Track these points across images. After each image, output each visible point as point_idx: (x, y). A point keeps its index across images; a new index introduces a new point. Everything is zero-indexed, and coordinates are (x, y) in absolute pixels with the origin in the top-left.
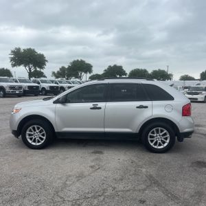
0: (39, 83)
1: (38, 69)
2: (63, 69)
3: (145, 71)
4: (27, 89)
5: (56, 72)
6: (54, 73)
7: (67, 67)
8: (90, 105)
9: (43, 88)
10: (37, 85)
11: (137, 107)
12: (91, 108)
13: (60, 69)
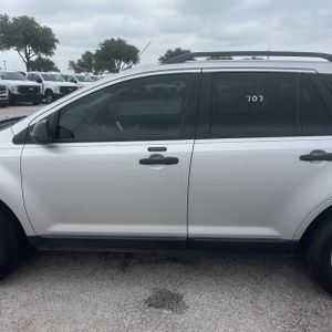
0: (40, 81)
1: (44, 56)
2: (87, 56)
4: (16, 92)
5: (76, 62)
6: (72, 63)
7: (94, 52)
8: (140, 149)
9: (49, 90)
10: (35, 83)
11: (303, 158)
12: (143, 162)
13: (83, 56)
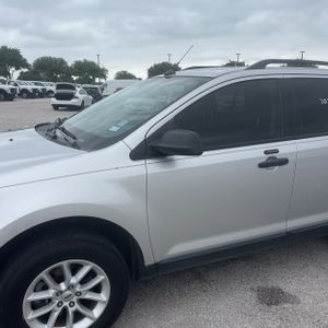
3: (62, 62)
12: (261, 166)
